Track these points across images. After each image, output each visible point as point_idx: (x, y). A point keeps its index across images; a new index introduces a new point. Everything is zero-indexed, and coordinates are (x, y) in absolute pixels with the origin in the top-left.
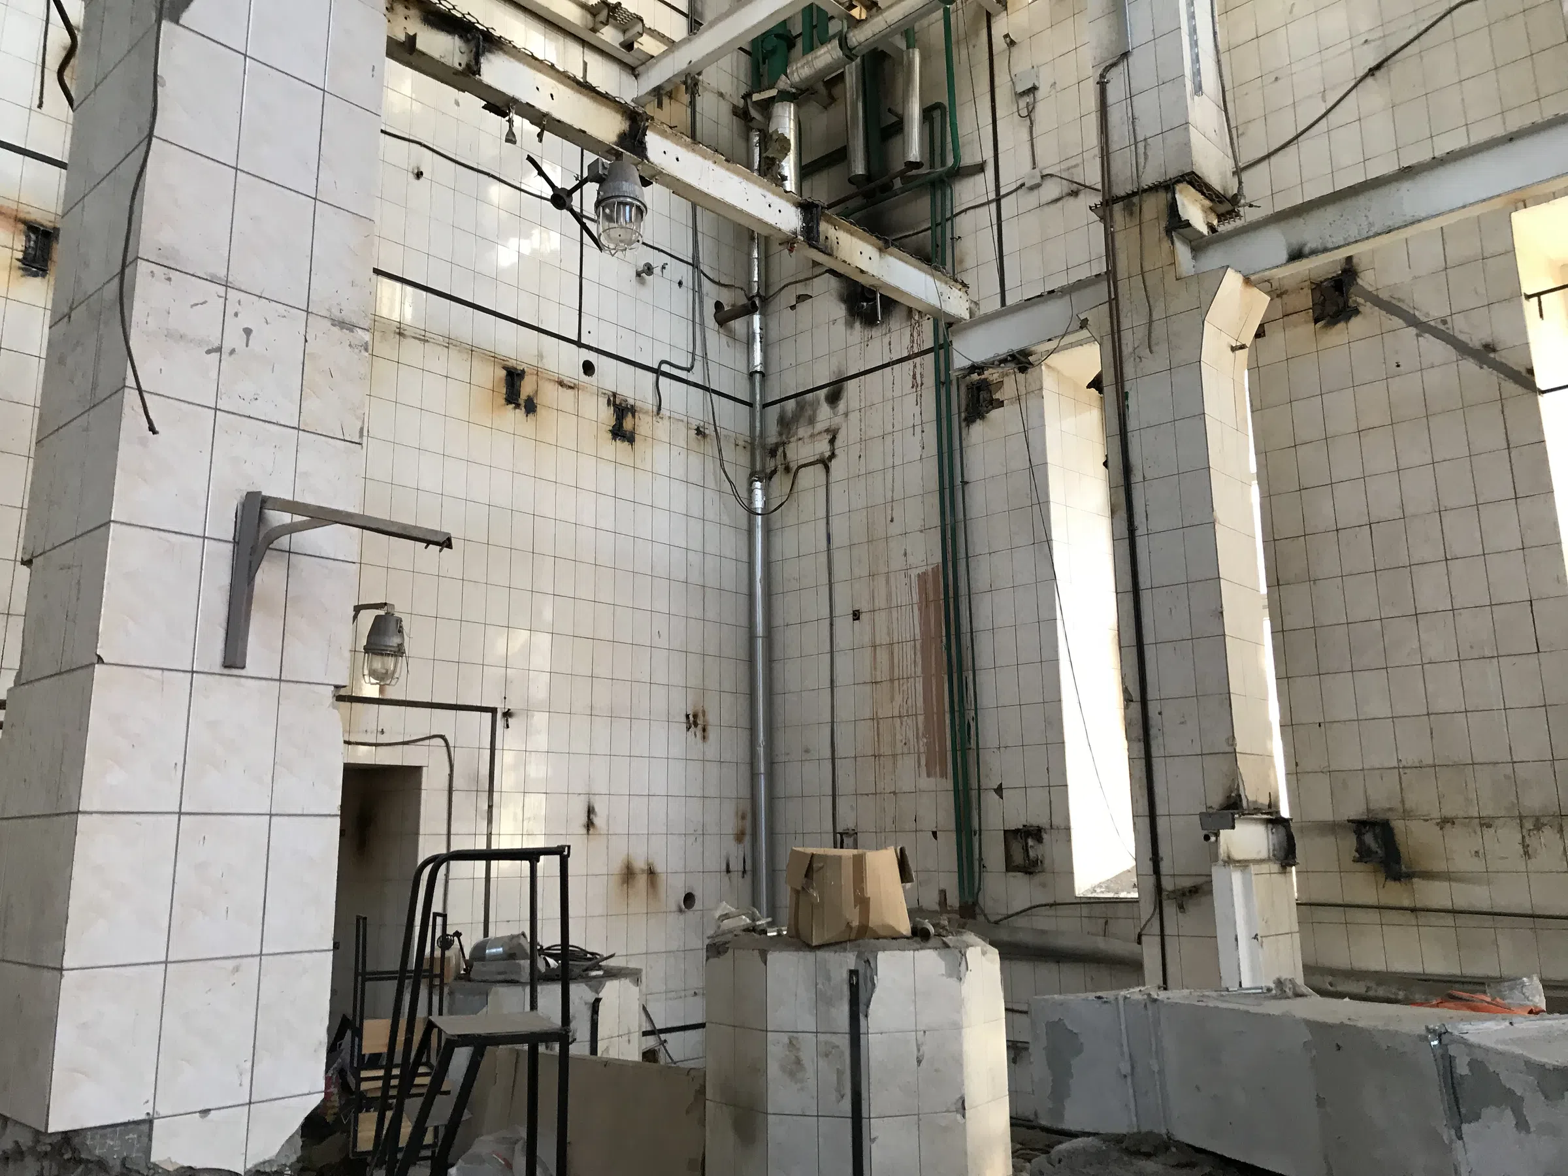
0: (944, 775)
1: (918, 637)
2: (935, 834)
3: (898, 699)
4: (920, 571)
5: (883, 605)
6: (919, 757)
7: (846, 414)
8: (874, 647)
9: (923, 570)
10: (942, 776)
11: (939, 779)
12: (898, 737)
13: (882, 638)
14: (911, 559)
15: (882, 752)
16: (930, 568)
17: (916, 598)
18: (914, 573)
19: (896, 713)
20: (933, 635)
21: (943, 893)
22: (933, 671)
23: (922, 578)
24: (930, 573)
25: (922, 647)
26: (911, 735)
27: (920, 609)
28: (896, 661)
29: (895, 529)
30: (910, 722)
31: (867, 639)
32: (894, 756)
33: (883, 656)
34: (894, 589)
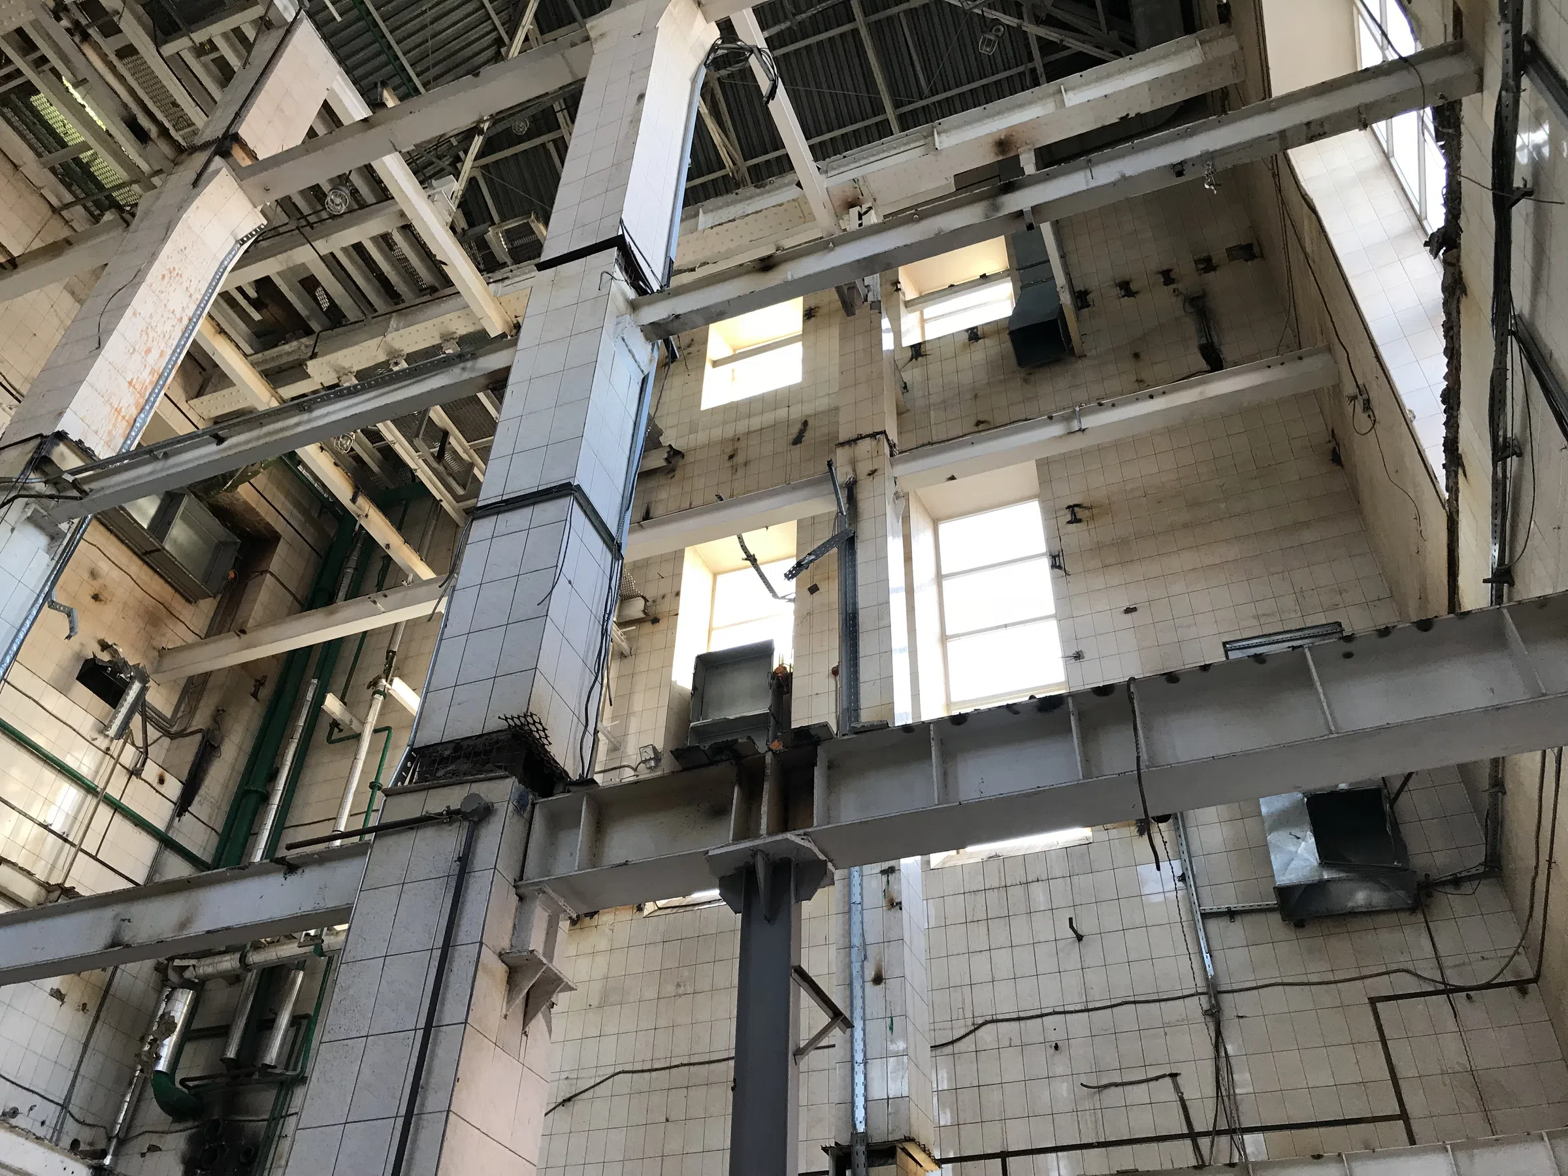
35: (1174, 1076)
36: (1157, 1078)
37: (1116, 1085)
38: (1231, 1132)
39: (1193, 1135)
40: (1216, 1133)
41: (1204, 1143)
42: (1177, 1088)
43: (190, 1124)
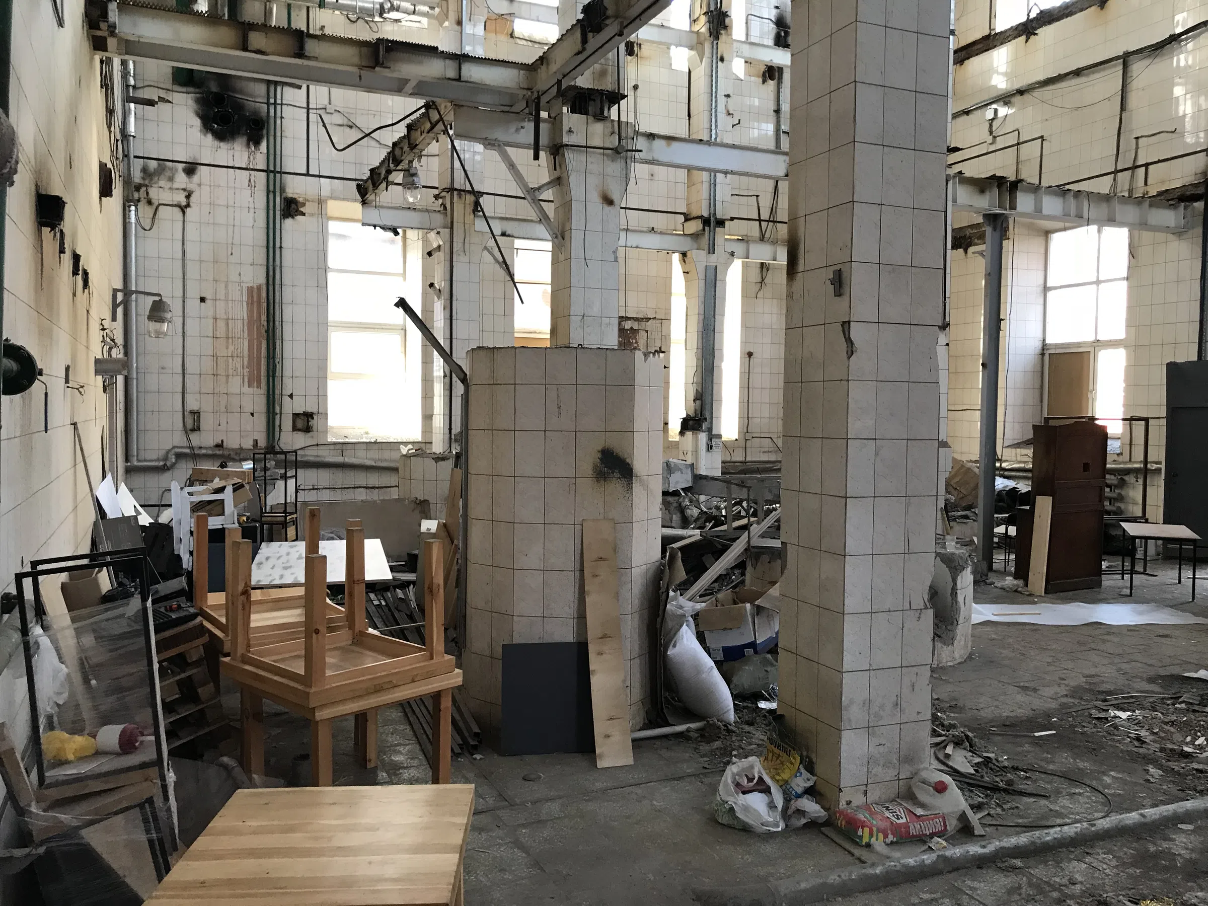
0: (259, 386)
1: (246, 318)
2: (252, 414)
3: (231, 348)
4: (249, 285)
5: (223, 298)
6: (243, 378)
7: (200, 185)
8: (215, 319)
9: (251, 285)
10: (257, 387)
11: (255, 389)
12: (230, 367)
13: (221, 314)
14: (243, 278)
15: (219, 373)
16: (255, 286)
17: (245, 298)
18: (245, 286)
19: (230, 354)
20: (255, 318)
21: (256, 441)
22: (255, 337)
23: (250, 290)
24: (255, 287)
25: (248, 324)
26: (239, 366)
27: (248, 304)
28: (230, 328)
29: (232, 259)
30: (238, 359)
31: (211, 313)
32: (227, 376)
33: (221, 324)
34: (230, 291)
35: (757, 196)
36: (751, 196)
37: (737, 195)
38: (774, 222)
39: (760, 220)
40: (768, 221)
41: (764, 224)
42: (757, 201)
43: (197, 90)
